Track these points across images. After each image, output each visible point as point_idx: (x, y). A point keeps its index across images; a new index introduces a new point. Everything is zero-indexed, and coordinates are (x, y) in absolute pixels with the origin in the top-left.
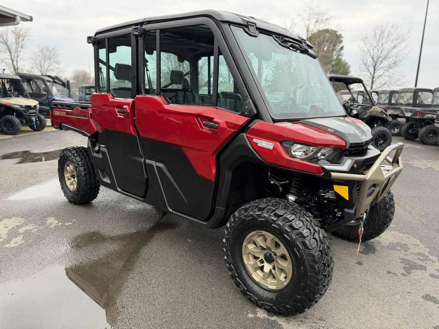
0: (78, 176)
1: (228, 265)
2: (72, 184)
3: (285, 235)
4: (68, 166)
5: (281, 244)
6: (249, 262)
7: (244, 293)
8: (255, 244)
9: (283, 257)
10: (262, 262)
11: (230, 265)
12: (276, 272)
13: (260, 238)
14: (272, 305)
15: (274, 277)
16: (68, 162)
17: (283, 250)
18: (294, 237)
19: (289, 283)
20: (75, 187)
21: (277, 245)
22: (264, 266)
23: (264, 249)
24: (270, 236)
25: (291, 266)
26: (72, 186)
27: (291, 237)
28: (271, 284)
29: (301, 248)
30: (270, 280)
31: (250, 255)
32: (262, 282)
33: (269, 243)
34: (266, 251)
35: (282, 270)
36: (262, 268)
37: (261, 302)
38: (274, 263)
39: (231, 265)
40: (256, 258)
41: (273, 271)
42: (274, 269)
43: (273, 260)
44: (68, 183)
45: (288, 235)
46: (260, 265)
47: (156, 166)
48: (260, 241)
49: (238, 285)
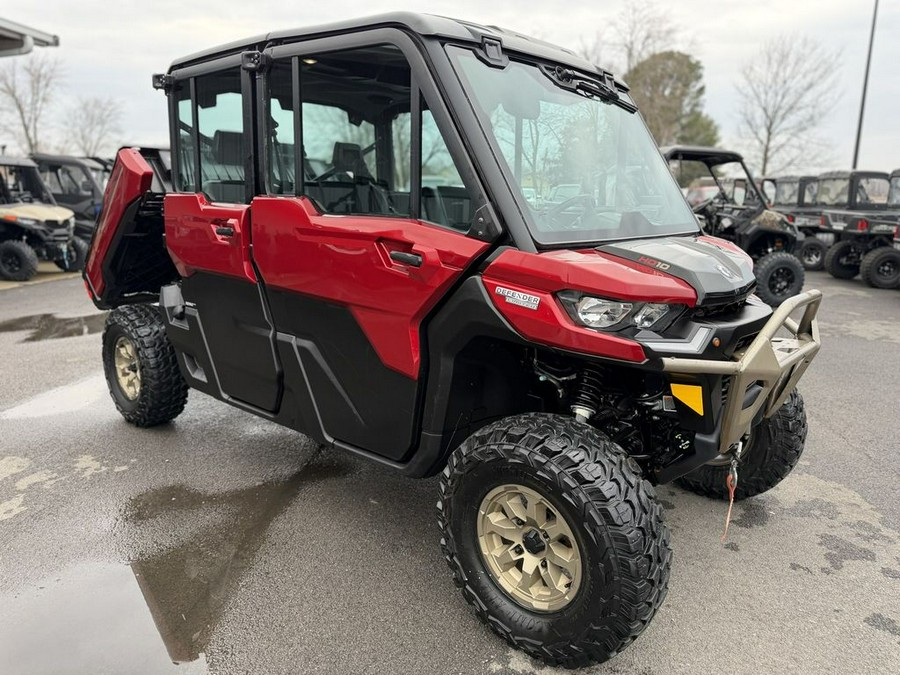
0: (142, 368)
1: (448, 557)
2: (130, 384)
3: (564, 495)
4: (122, 346)
5: (557, 513)
6: (492, 551)
7: (482, 617)
8: (504, 512)
9: (563, 541)
10: (519, 551)
11: (451, 557)
12: (549, 573)
13: (513, 500)
14: (540, 643)
15: (545, 584)
16: (122, 338)
17: (561, 526)
18: (584, 500)
19: (576, 597)
20: (138, 390)
21: (550, 516)
22: (522, 559)
23: (523, 523)
24: (533, 497)
25: (579, 561)
26: (131, 389)
27: (578, 499)
28: (538, 599)
29: (599, 523)
30: (536, 590)
31: (494, 536)
32: (520, 595)
33: (534, 512)
34: (528, 529)
35: (560, 569)
36: (519, 564)
37: (517, 638)
38: (544, 554)
39: (455, 558)
40: (506, 542)
41: (542, 571)
42: (544, 565)
43: (543, 548)
44: (123, 381)
45: (571, 495)
46: (515, 557)
47: (298, 347)
48: (513, 506)
49: (469, 599)
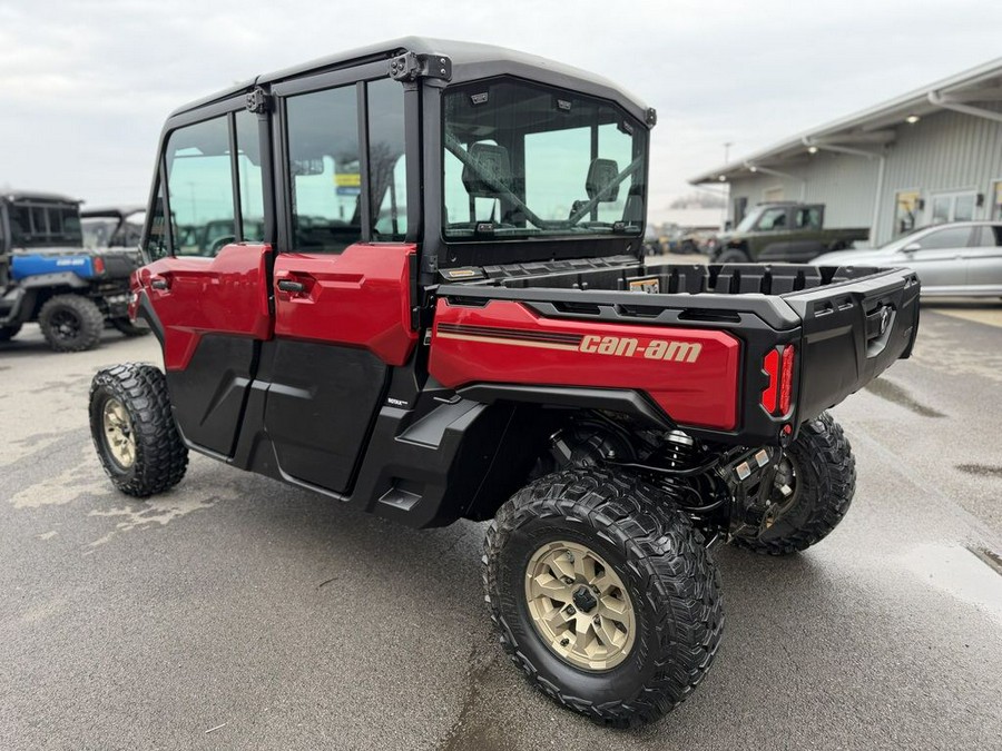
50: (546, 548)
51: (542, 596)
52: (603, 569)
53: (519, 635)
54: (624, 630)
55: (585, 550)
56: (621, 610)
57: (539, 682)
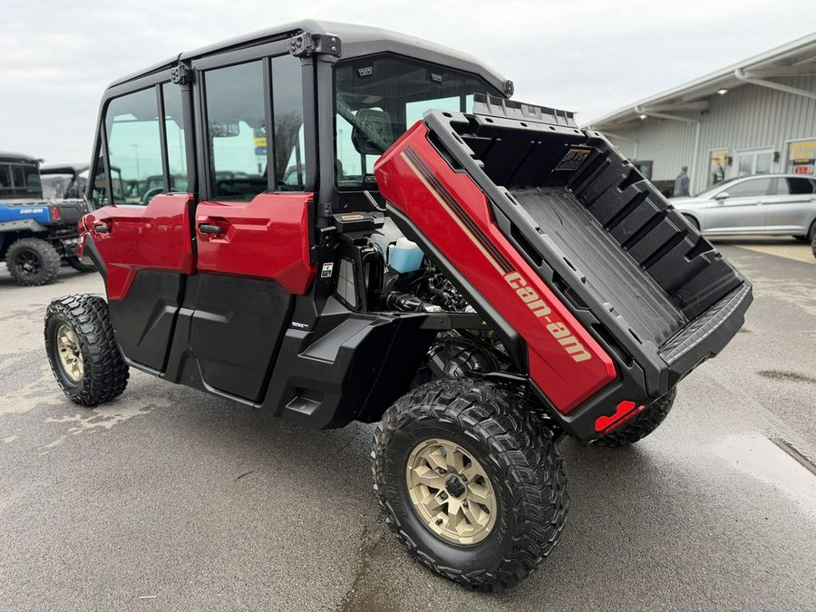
50: (423, 444)
51: (420, 484)
52: (470, 461)
53: (402, 516)
54: (487, 511)
55: (455, 446)
56: (485, 495)
57: (418, 555)
